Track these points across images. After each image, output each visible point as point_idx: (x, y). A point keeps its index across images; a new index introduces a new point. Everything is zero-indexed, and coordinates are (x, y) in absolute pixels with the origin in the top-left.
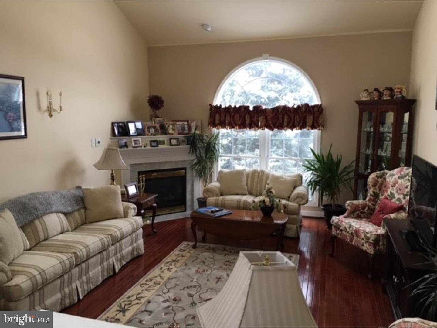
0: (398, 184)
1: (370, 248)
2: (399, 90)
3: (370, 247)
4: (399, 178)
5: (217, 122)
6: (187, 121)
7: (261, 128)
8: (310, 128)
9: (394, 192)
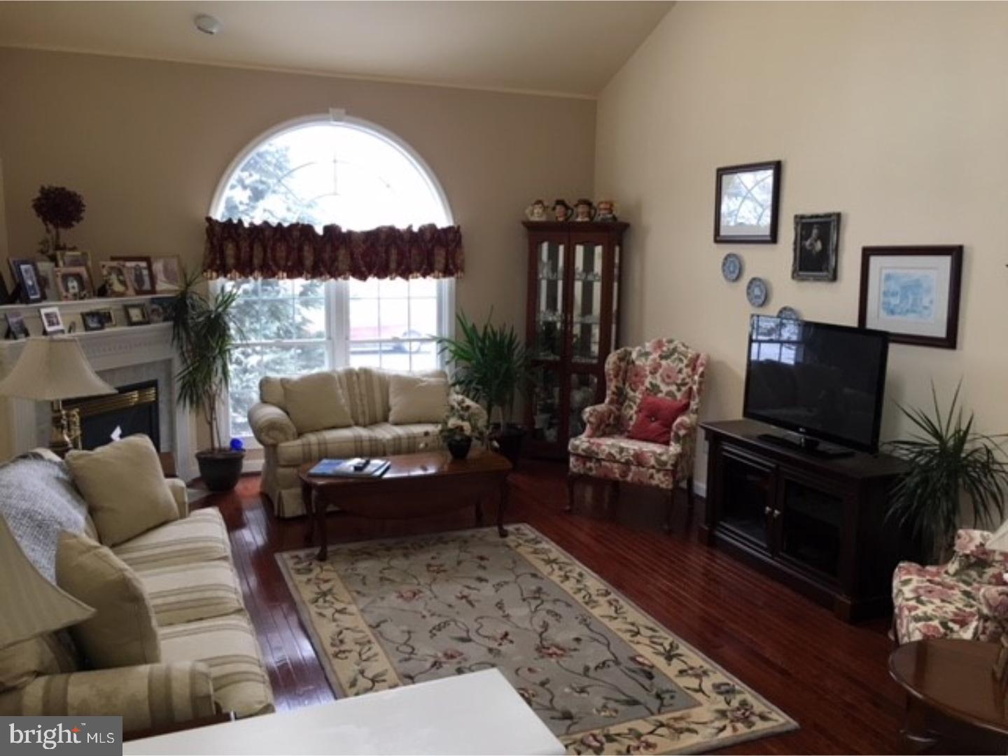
0: (663, 367)
1: (667, 480)
2: (608, 206)
3: (667, 478)
4: (661, 357)
5: (231, 261)
6: (147, 259)
7: (343, 276)
8: (441, 275)
9: (658, 382)
